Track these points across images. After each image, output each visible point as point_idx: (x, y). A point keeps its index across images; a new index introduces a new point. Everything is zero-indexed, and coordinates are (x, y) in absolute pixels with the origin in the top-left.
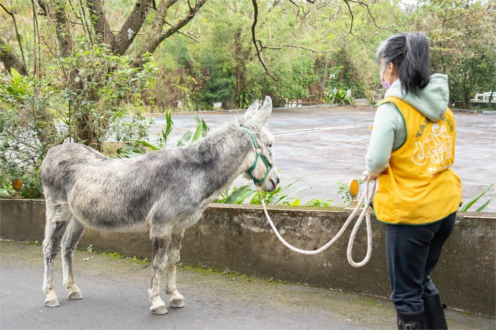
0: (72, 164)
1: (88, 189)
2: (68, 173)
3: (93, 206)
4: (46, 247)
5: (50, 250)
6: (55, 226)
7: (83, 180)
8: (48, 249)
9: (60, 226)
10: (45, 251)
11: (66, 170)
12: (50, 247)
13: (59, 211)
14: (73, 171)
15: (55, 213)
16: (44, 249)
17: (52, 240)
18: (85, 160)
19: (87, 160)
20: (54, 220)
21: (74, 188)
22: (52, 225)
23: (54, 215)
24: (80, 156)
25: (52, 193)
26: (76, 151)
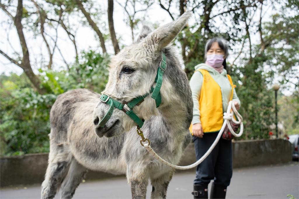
0: (75, 102)
1: (83, 120)
2: (69, 110)
3: (84, 135)
4: (45, 189)
5: (48, 191)
6: (56, 167)
7: (81, 113)
8: (46, 191)
9: (62, 167)
10: (43, 193)
11: (68, 108)
12: (48, 188)
13: (62, 152)
14: (74, 108)
15: (57, 153)
16: (42, 190)
17: (52, 181)
18: (87, 100)
19: (88, 99)
20: (55, 161)
21: (72, 122)
22: (53, 165)
23: (55, 155)
24: (84, 96)
25: (56, 134)
26: (80, 93)
